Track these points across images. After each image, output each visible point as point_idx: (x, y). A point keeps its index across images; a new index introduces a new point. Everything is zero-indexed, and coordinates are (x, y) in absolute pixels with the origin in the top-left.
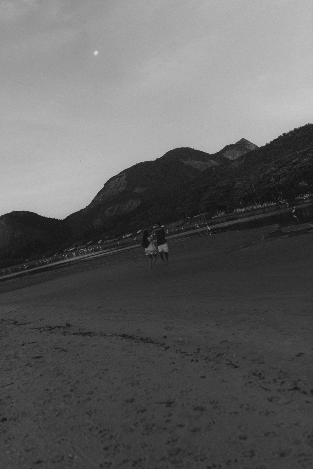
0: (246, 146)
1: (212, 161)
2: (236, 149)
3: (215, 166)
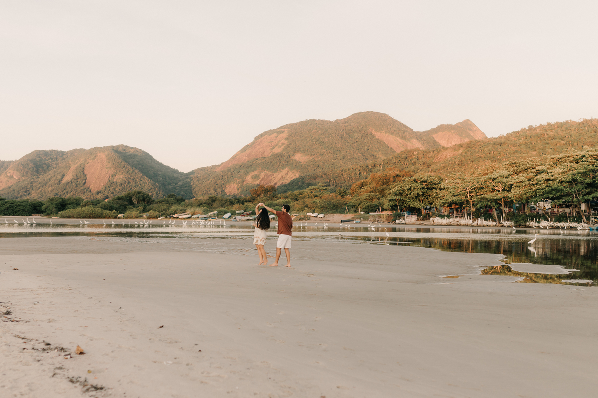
0: (470, 132)
1: (414, 141)
2: (454, 133)
3: (418, 150)
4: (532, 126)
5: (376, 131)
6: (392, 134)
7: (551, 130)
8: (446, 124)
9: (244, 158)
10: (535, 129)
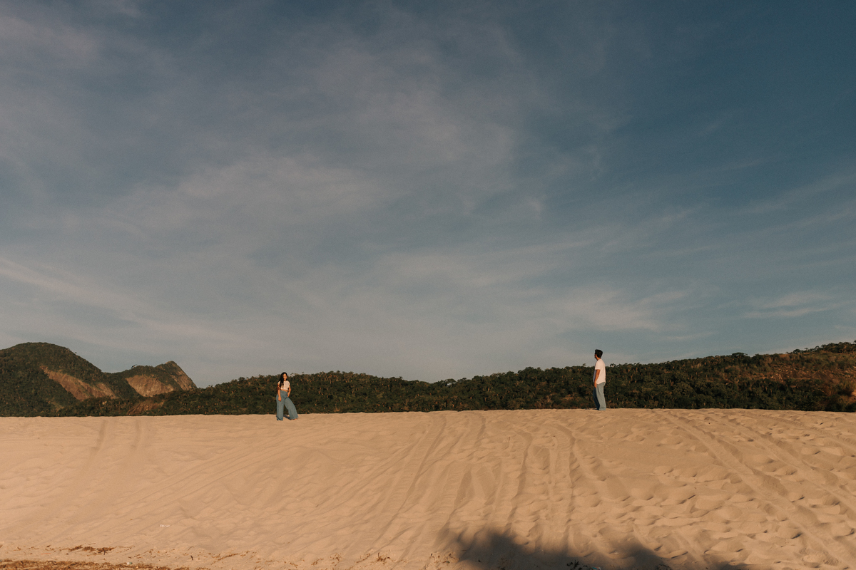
0: (173, 377)
1: (102, 385)
3: (108, 399)
4: (243, 378)
5: (50, 369)
6: (72, 374)
7: (263, 384)
8: (144, 365)
10: (247, 382)
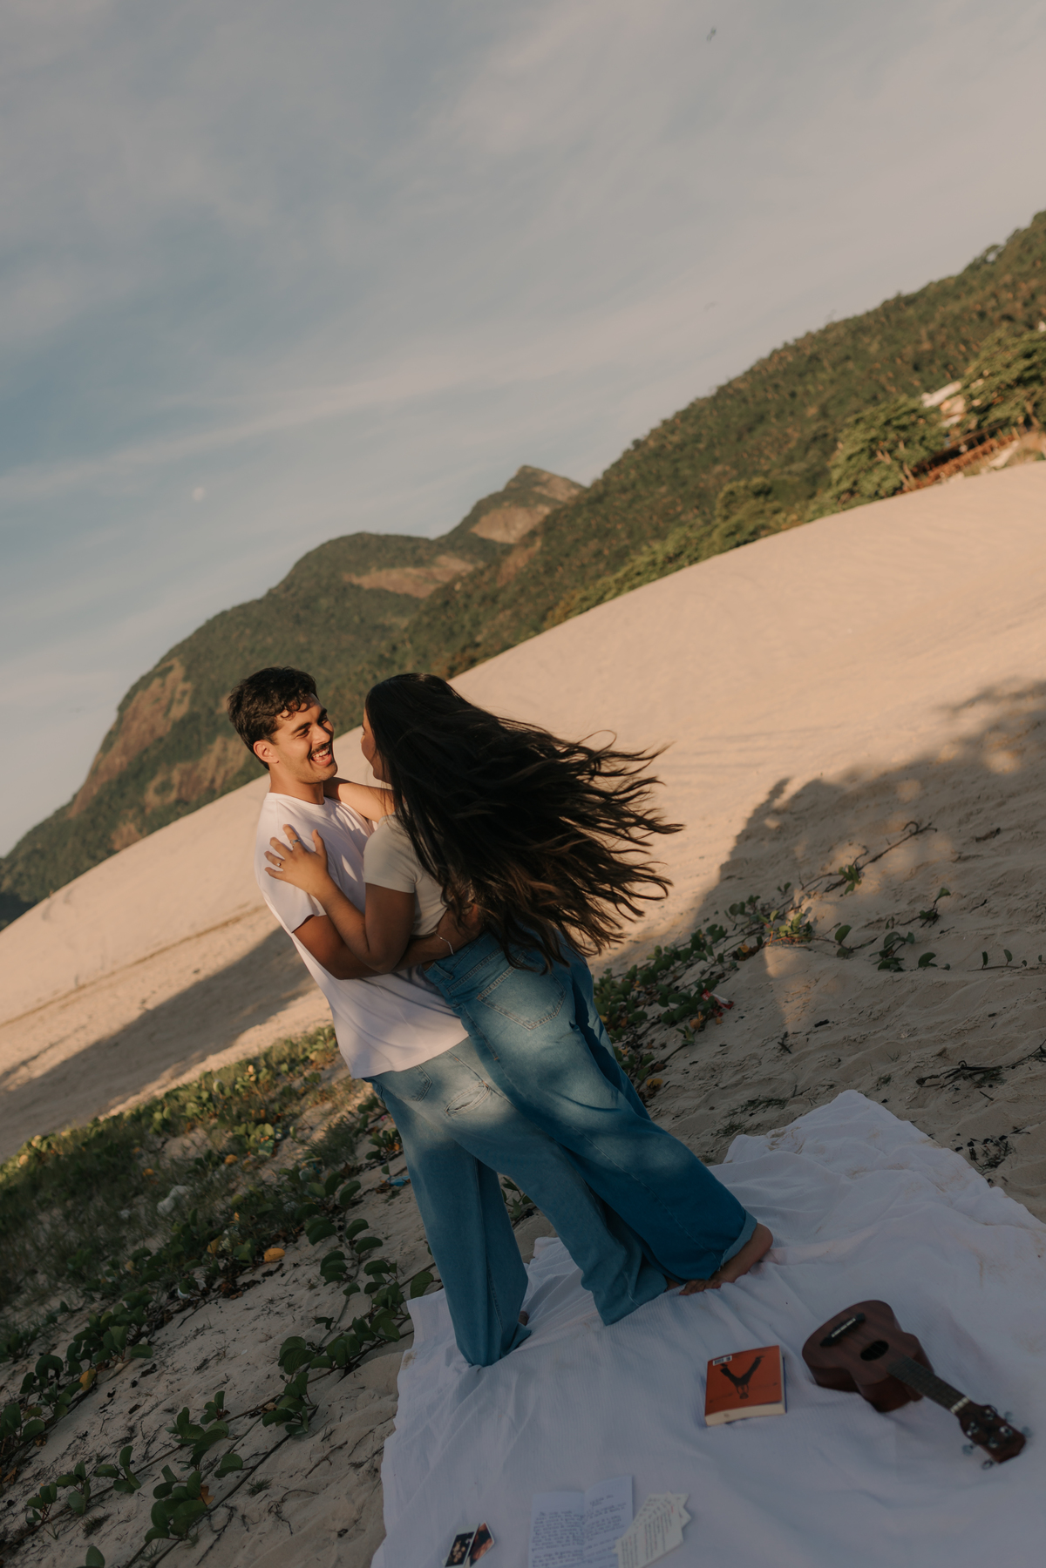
0: (538, 489)
2: (509, 505)
5: (359, 575)
6: (392, 565)
9: (118, 761)
